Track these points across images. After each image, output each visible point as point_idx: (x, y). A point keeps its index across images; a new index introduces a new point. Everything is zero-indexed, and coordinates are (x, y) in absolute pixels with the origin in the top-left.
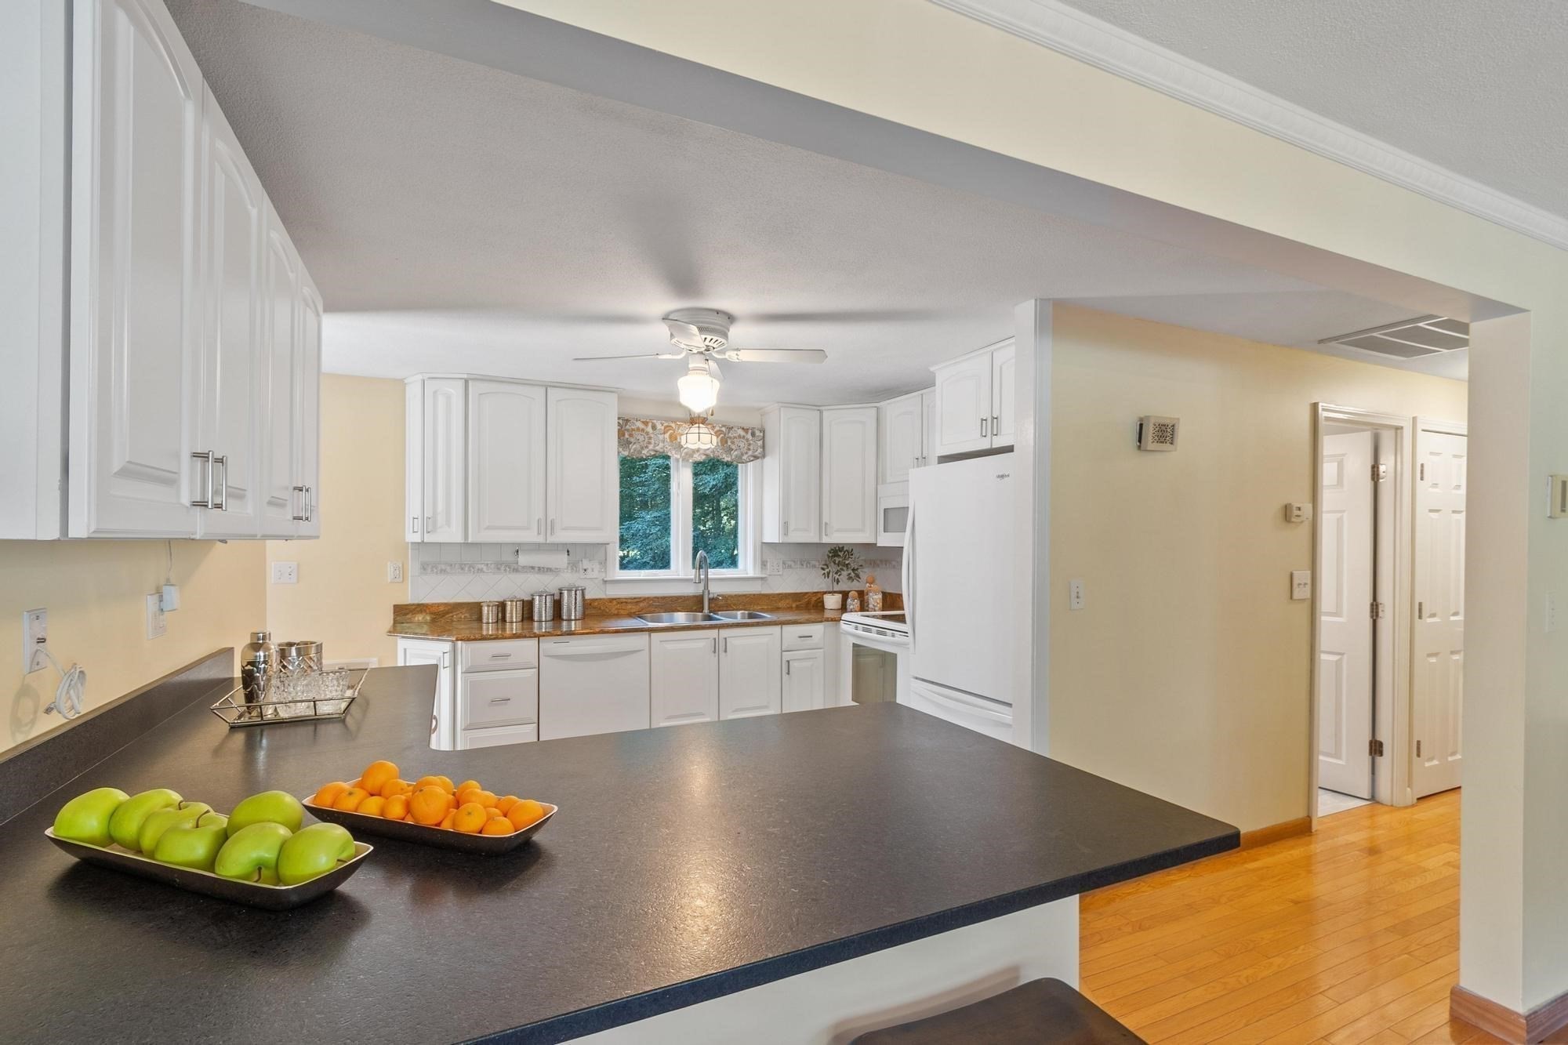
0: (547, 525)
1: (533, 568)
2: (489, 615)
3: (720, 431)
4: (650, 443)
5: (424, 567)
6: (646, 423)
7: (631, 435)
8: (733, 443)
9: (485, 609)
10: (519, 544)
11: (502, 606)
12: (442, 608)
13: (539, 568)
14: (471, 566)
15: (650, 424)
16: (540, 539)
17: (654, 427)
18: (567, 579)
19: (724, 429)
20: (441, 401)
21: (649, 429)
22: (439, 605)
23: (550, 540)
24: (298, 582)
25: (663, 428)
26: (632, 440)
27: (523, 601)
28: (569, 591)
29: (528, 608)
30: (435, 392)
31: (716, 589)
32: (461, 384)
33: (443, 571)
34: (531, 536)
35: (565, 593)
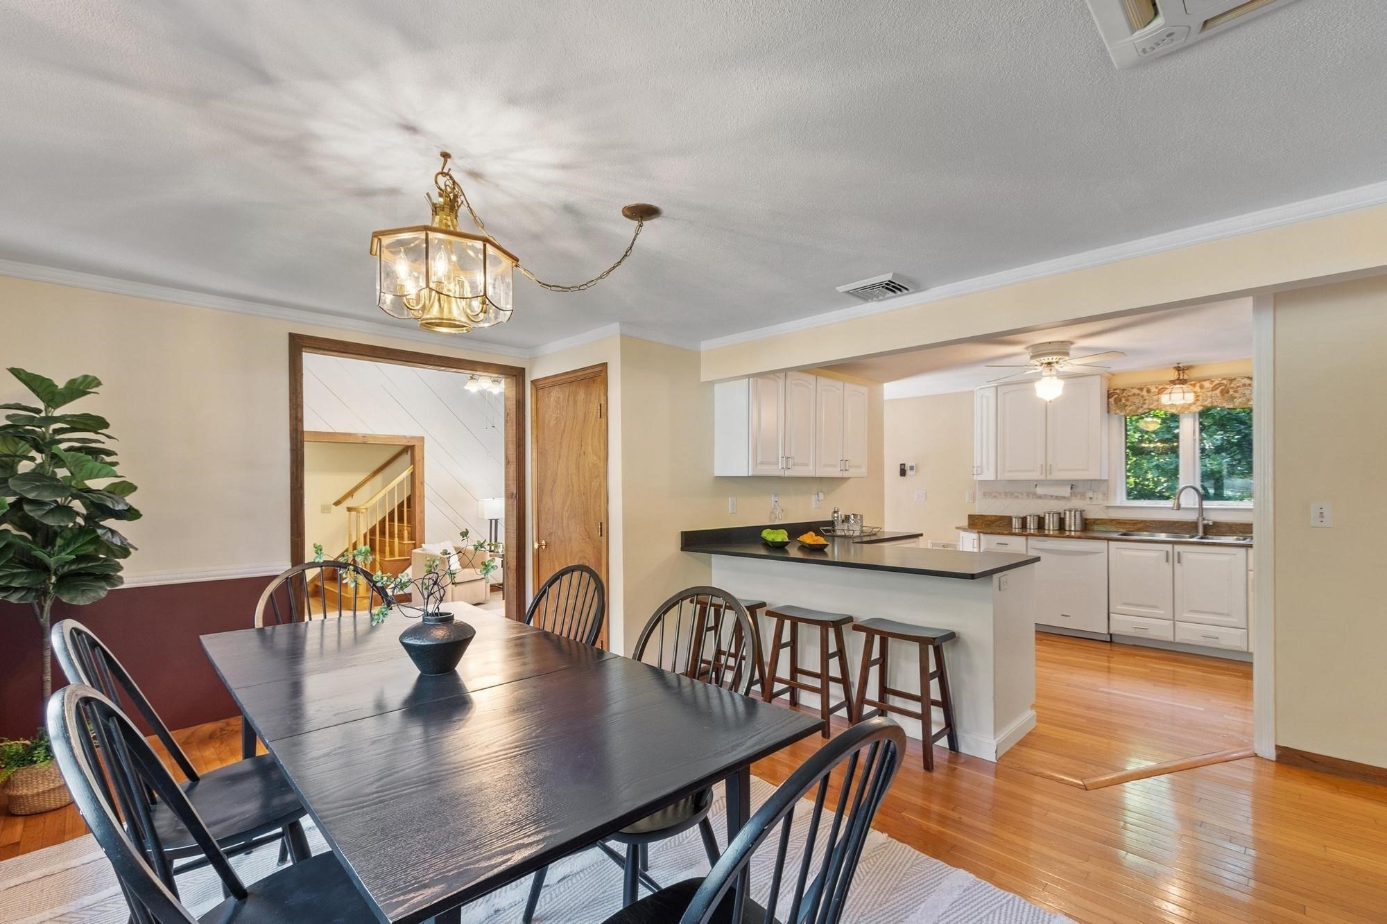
0: (1047, 468)
1: (1052, 496)
2: (1016, 524)
3: (1220, 384)
4: (1144, 404)
5: (984, 495)
6: (1141, 389)
7: (1127, 400)
8: (1236, 392)
9: (1014, 519)
10: (1037, 481)
11: (1024, 520)
12: (993, 518)
13: (1056, 497)
14: (1012, 494)
15: (1145, 389)
16: (1043, 477)
17: (1148, 391)
18: (1077, 503)
19: (1225, 382)
20: (985, 400)
21: (1144, 393)
22: (992, 516)
23: (1049, 477)
24: (926, 500)
25: (1157, 390)
26: (1128, 403)
27: (1039, 516)
28: (1070, 511)
29: (1041, 522)
30: (982, 396)
31: (1212, 517)
32: (994, 389)
33: (995, 497)
34: (1036, 475)
35: (1068, 513)
